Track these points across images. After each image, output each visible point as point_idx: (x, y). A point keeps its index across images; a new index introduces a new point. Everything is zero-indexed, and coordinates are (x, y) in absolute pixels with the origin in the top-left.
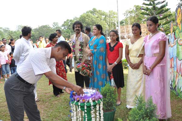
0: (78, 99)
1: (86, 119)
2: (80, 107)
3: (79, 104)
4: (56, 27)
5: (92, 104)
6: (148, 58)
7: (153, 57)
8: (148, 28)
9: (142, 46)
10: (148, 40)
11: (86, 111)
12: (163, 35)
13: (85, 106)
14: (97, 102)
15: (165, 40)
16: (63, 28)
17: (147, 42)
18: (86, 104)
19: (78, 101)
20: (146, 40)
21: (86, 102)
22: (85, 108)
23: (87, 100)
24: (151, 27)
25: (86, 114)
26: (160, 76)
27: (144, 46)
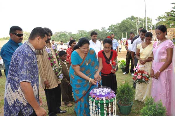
0: (94, 97)
1: (100, 113)
2: (95, 103)
3: (94, 101)
4: (103, 30)
5: (105, 102)
6: (156, 63)
7: (160, 62)
8: (157, 35)
9: (151, 51)
10: (156, 47)
11: (99, 107)
12: (170, 43)
13: (99, 103)
14: (109, 101)
15: (172, 48)
16: (108, 31)
17: (155, 48)
18: (99, 101)
19: (94, 98)
20: (155, 46)
21: (100, 100)
22: (99, 104)
23: (101, 98)
24: (160, 36)
25: (99, 110)
26: (166, 80)
27: (153, 52)
